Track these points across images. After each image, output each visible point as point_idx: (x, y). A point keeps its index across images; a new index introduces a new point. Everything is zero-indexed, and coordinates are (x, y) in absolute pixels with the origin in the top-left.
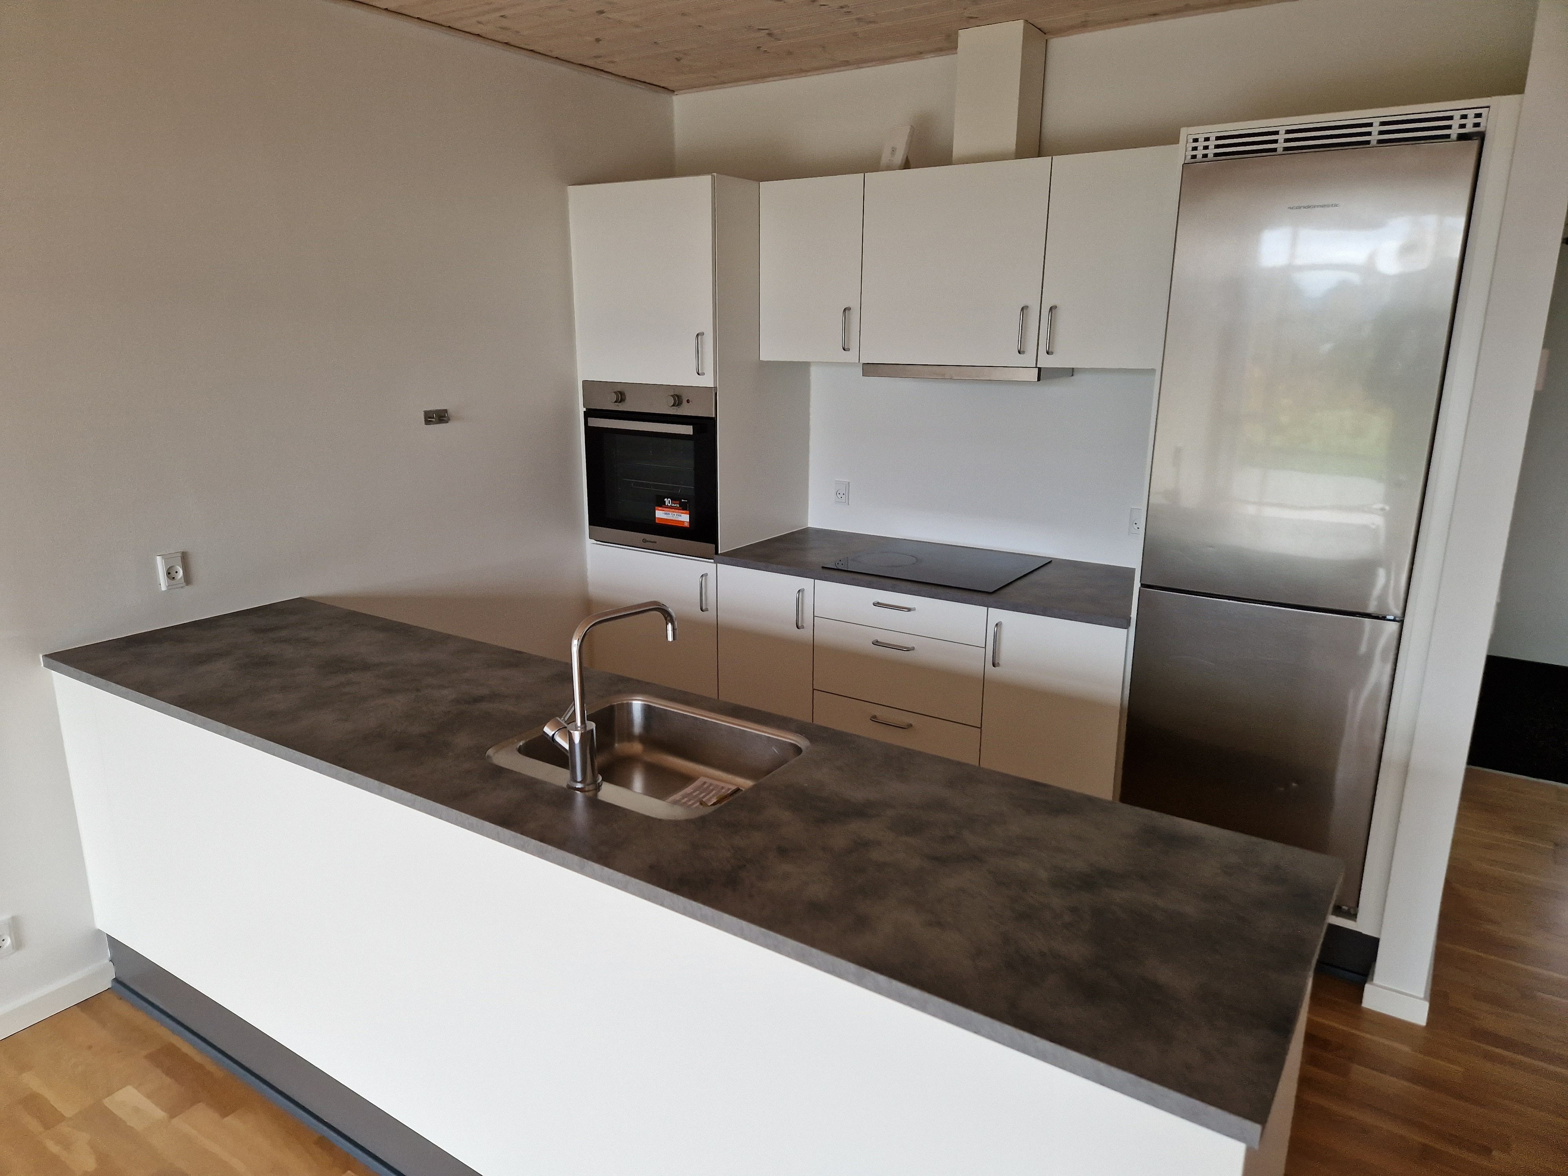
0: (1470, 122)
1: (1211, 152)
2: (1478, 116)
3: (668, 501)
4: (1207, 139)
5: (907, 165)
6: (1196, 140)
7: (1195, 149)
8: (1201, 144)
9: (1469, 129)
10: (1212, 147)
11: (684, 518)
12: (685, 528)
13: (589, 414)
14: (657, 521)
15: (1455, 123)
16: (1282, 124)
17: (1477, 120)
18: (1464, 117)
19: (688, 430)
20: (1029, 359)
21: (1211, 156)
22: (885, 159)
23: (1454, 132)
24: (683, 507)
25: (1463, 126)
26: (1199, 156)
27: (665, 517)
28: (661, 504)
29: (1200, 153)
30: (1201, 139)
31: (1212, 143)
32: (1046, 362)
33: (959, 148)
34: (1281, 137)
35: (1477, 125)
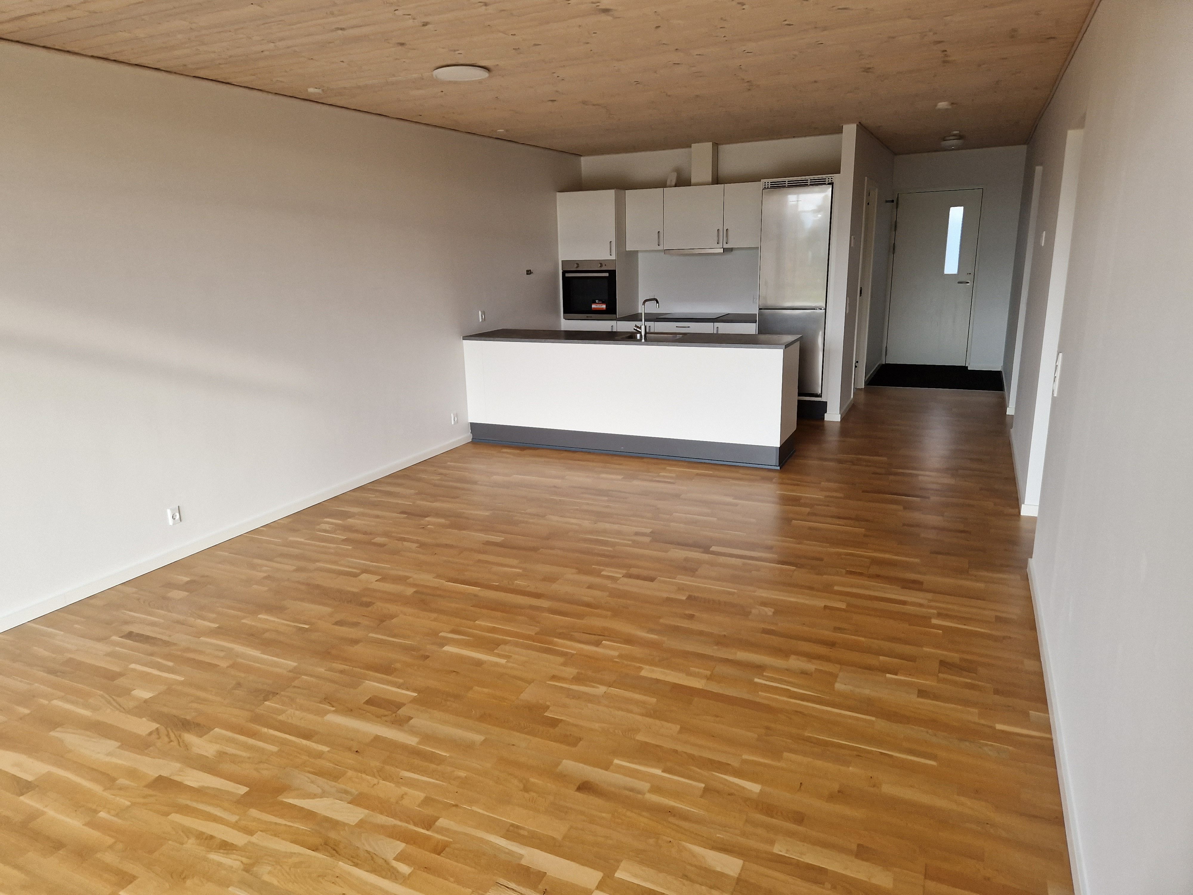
0: (830, 180)
1: (769, 186)
2: (832, 178)
3: (597, 301)
4: (768, 183)
5: (676, 186)
6: (765, 183)
7: (765, 185)
8: (767, 184)
9: (830, 182)
10: (769, 185)
11: (604, 306)
12: (604, 310)
13: (564, 273)
14: (593, 309)
15: (827, 180)
16: (787, 179)
17: (832, 180)
18: (829, 179)
19: (607, 275)
20: (720, 245)
21: (769, 187)
22: (668, 183)
23: (827, 182)
24: (603, 303)
25: (829, 181)
26: (766, 187)
27: (596, 307)
28: (594, 302)
29: (767, 186)
30: (767, 183)
31: (769, 184)
32: (726, 246)
33: (693, 181)
34: (787, 183)
35: (832, 181)
